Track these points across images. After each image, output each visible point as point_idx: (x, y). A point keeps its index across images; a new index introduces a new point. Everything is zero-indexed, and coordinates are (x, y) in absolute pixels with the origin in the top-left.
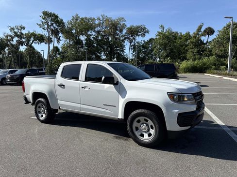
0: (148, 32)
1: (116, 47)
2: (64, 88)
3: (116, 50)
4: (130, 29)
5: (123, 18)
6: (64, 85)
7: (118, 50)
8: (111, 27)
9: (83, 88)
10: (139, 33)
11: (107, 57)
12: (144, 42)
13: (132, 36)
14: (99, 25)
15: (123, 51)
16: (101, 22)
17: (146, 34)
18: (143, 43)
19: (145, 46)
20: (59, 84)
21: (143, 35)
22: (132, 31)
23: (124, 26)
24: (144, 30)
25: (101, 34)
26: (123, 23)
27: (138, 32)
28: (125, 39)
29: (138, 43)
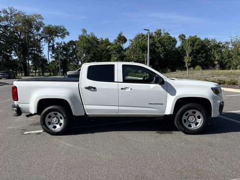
0: (68, 34)
1: (32, 47)
2: (96, 91)
3: (32, 50)
4: (48, 28)
5: (40, 15)
6: (95, 88)
7: (35, 50)
8: (24, 23)
9: (122, 89)
10: (58, 34)
11: (19, 57)
12: (65, 43)
13: (50, 36)
14: (6, 19)
15: (40, 52)
16: (9, 15)
17: (66, 36)
18: (63, 44)
19: (66, 48)
20: (87, 86)
21: (63, 36)
22: (50, 30)
23: (41, 24)
24: (63, 31)
25: (10, 30)
26: (40, 21)
27: (57, 32)
28: (42, 38)
29: (57, 44)
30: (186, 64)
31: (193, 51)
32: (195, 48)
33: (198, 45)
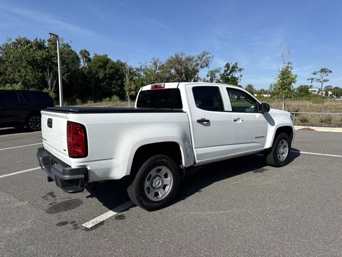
6: (208, 121)
9: (235, 120)
20: (200, 119)
30: (127, 93)
31: (105, 75)
32: (107, 71)
33: (111, 68)
